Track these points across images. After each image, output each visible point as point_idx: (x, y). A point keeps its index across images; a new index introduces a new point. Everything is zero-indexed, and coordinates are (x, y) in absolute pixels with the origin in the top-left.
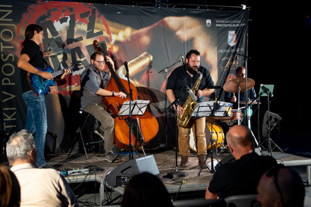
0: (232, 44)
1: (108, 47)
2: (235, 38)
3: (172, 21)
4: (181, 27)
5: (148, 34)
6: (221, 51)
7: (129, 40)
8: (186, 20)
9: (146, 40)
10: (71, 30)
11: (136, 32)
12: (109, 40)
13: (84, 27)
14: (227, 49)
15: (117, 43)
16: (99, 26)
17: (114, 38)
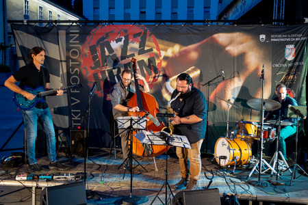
0: (290, 58)
1: (157, 62)
2: (293, 52)
3: (222, 38)
4: (231, 42)
5: (196, 50)
6: (277, 65)
7: (177, 55)
8: (237, 36)
9: (194, 55)
10: (124, 48)
11: (184, 48)
12: (158, 56)
13: (136, 45)
14: (284, 63)
15: (166, 58)
16: (150, 44)
17: (163, 54)
